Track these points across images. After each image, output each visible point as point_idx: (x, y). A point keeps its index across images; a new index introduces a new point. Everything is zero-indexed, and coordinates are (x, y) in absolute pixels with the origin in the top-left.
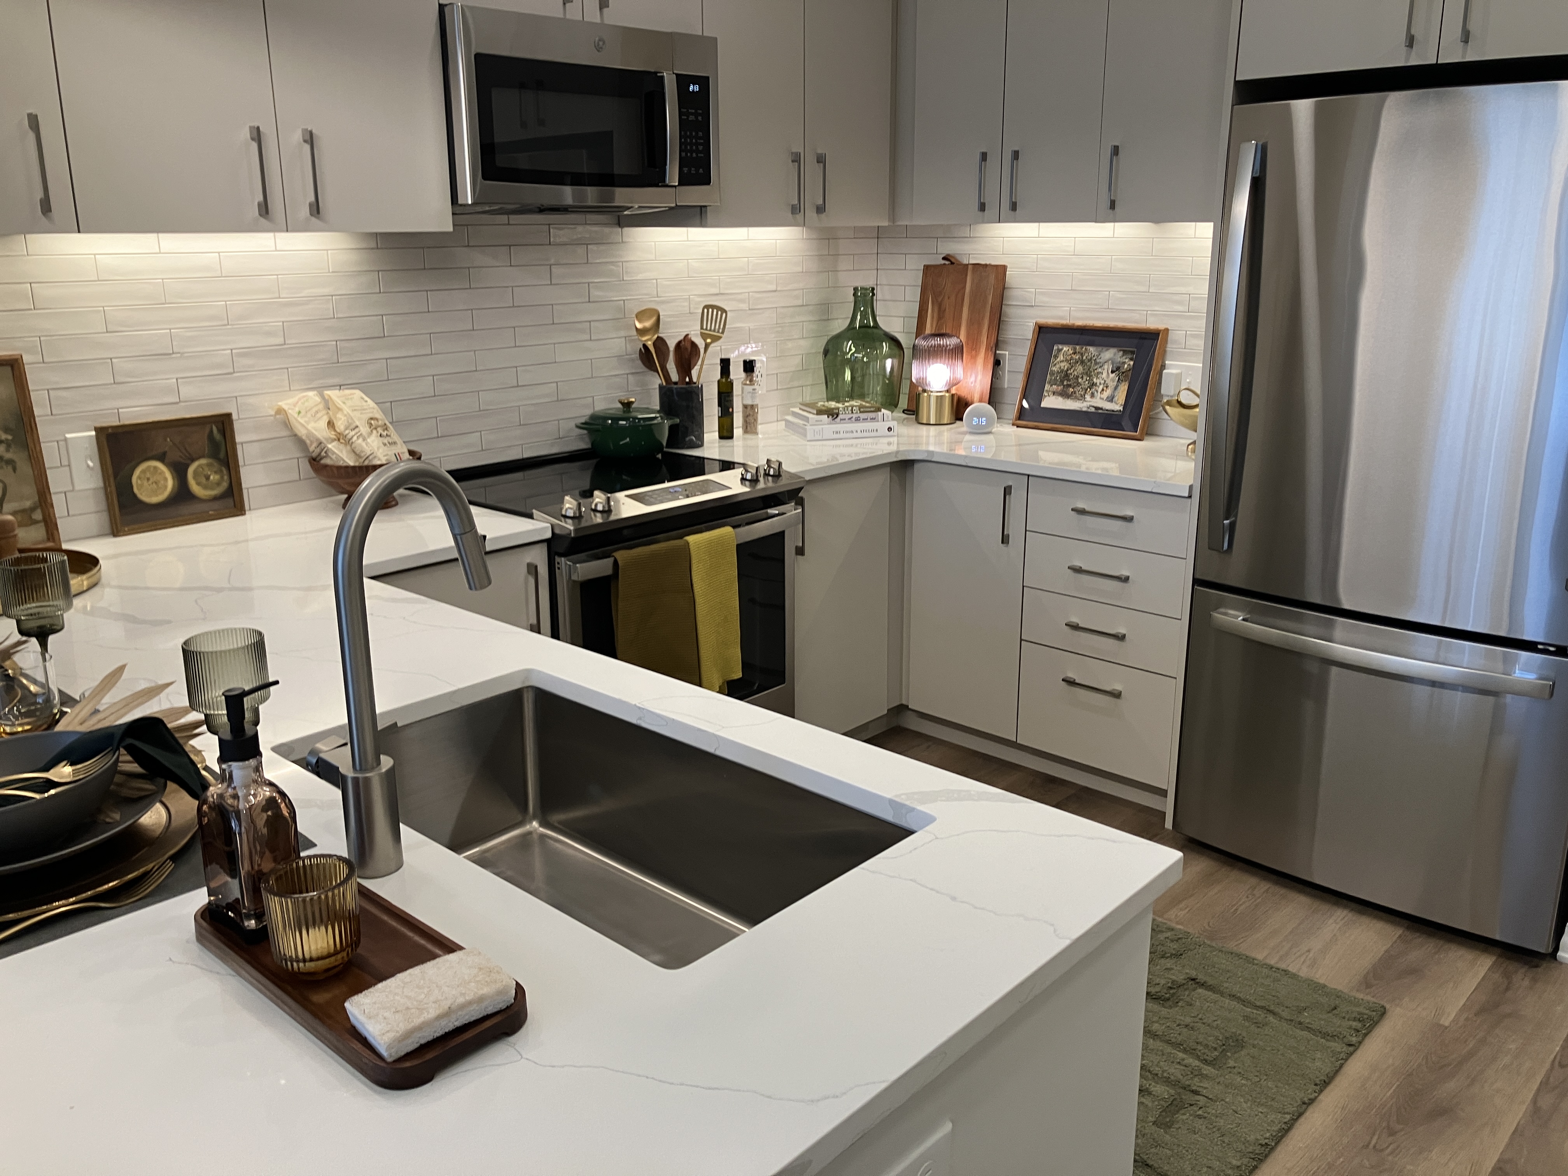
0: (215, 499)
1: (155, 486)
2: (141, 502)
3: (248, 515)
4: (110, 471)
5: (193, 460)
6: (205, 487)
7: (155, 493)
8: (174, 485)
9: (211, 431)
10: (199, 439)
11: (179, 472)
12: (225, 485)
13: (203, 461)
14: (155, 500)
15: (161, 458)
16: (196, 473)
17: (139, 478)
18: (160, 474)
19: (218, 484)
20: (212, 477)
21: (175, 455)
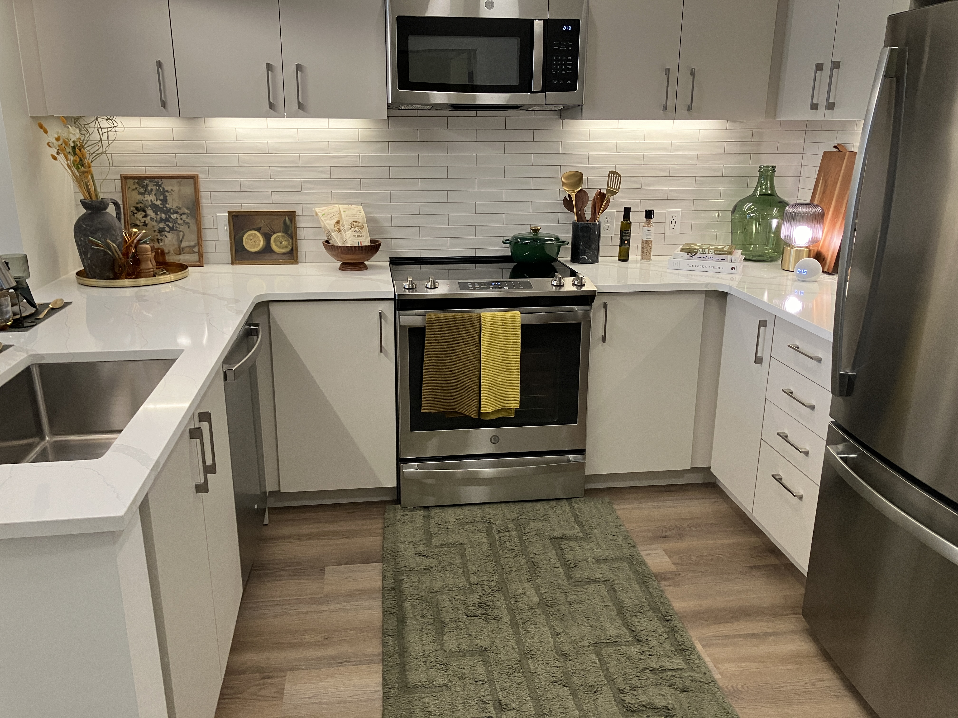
0: (284, 254)
1: (254, 243)
2: (246, 250)
3: (300, 265)
4: (233, 233)
5: (274, 233)
6: (279, 247)
7: (254, 247)
8: (263, 244)
9: (285, 219)
10: (278, 222)
11: (267, 237)
12: (290, 247)
13: (280, 234)
14: (253, 250)
15: (259, 230)
16: (275, 239)
17: (247, 238)
18: (257, 237)
19: (286, 247)
20: (283, 243)
21: (265, 230)
